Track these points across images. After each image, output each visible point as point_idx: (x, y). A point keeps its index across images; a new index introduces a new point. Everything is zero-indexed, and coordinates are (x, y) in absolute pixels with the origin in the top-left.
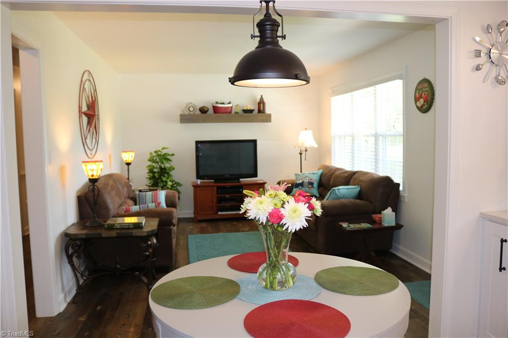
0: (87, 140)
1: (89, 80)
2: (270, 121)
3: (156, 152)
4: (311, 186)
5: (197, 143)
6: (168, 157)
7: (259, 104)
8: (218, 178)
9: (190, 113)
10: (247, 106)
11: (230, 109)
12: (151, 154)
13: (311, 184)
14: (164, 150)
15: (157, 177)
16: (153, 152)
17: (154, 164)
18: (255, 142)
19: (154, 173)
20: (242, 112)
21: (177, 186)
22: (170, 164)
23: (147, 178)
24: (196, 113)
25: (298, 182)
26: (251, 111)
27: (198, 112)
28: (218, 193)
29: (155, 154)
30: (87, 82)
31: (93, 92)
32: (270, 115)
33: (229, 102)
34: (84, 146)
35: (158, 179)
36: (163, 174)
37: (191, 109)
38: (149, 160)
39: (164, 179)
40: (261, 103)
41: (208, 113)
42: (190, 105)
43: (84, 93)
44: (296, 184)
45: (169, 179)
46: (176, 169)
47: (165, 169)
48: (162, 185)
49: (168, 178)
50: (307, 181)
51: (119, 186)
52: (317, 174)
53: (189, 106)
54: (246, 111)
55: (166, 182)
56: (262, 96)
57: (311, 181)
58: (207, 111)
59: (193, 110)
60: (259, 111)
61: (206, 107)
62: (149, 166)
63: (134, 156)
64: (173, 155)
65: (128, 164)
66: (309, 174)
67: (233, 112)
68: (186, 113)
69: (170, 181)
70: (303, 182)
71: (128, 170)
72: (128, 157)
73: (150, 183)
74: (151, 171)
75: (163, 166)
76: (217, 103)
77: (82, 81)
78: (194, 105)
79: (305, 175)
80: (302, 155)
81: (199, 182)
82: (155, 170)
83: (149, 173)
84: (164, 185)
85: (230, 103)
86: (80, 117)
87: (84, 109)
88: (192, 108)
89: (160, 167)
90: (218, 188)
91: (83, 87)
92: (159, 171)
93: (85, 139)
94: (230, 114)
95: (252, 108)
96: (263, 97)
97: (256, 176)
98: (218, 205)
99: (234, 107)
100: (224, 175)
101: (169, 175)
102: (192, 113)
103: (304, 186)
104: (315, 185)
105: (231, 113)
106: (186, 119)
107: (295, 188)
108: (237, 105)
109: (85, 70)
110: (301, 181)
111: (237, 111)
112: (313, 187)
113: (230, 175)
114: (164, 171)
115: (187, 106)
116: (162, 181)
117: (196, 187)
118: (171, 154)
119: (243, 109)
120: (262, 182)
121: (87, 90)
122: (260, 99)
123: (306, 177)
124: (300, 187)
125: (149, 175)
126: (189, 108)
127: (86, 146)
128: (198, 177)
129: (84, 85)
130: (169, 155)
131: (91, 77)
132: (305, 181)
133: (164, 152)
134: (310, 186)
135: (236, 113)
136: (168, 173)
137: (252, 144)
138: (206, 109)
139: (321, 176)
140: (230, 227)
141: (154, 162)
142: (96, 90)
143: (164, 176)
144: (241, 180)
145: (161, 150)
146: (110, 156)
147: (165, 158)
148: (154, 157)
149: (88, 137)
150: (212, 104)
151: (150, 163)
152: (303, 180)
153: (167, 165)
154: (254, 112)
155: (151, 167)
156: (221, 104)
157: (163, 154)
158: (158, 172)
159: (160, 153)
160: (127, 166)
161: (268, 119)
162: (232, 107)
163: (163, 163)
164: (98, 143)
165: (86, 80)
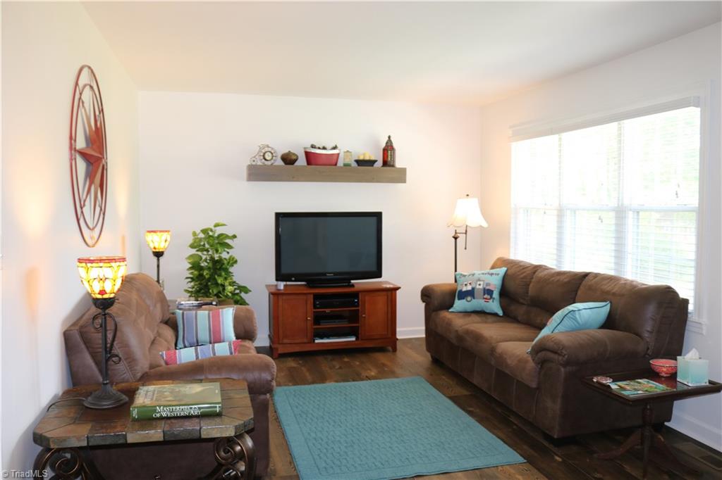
0: (84, 209)
1: (91, 87)
2: (404, 181)
3: (204, 231)
4: (489, 297)
5: (279, 216)
6: (228, 241)
7: (385, 150)
8: (312, 280)
9: (266, 163)
10: (364, 154)
11: (335, 158)
12: (194, 234)
13: (489, 292)
14: (217, 228)
15: (207, 277)
16: (198, 231)
17: (199, 253)
18: (378, 216)
19: (201, 269)
20: (354, 164)
21: (240, 292)
22: (228, 253)
23: (187, 278)
24: (275, 164)
25: (464, 289)
26: (371, 163)
27: (280, 163)
28: (315, 307)
29: (202, 236)
30: (88, 88)
31: (97, 113)
32: (403, 171)
33: (334, 145)
34: (78, 220)
35: (209, 280)
36: (218, 272)
37: (268, 156)
38: (192, 246)
39: (220, 281)
40: (388, 149)
41: (296, 164)
42: (267, 149)
43: (82, 110)
44: (461, 292)
45: (229, 280)
46: (239, 261)
47: (220, 261)
48: (215, 292)
49: (226, 279)
50: (481, 287)
51: (148, 302)
52: (498, 274)
53: (263, 151)
54: (360, 163)
55: (223, 286)
56: (389, 137)
57: (488, 288)
58: (296, 160)
59: (272, 159)
60: (385, 163)
61: (294, 154)
62: (192, 256)
63: (169, 239)
64: (235, 237)
65: (158, 255)
66: (483, 274)
67: (340, 163)
68: (259, 163)
69: (230, 285)
70: (473, 289)
71: (158, 266)
72: (158, 241)
73: (193, 288)
74: (196, 266)
75: (216, 257)
76: (313, 147)
77: (77, 84)
78: (272, 149)
79: (476, 276)
80: (458, 240)
81: (281, 285)
82: (203, 264)
83: (191, 268)
84: (220, 292)
85: (335, 148)
86: (72, 159)
87: (81, 144)
88: (270, 154)
89: (212, 259)
90: (316, 297)
91: (80, 98)
92: (210, 265)
93: (82, 208)
94: (334, 167)
95: (373, 158)
96: (392, 139)
97: (379, 275)
98: (315, 327)
99: (341, 156)
100: (324, 274)
101: (228, 273)
102: (269, 163)
103: (475, 296)
104: (496, 295)
105: (336, 165)
106: (259, 172)
107: (459, 299)
108: (348, 151)
109: (83, 64)
110: (469, 288)
111: (347, 161)
112: (491, 297)
113: (335, 274)
114: (219, 267)
115: (260, 151)
116: (217, 284)
117: (275, 295)
118: (230, 235)
119: (357, 159)
120: (391, 286)
121: (86, 105)
122: (387, 143)
123: (479, 280)
124: (469, 298)
125: (192, 273)
126: (264, 154)
127: (82, 221)
128: (280, 277)
129: (81, 94)
130: (227, 237)
131: (94, 82)
132: (478, 287)
133: (219, 231)
134: (486, 296)
135: (345, 165)
136: (226, 270)
137: (374, 219)
138: (294, 157)
139: (505, 278)
140: (340, 368)
141: (202, 250)
142: (102, 110)
143: (220, 275)
144: (352, 281)
145: (213, 228)
146: (123, 238)
147: (221, 242)
148: (201, 240)
149: (87, 203)
150: (305, 148)
151: (193, 251)
152: (473, 285)
153: (225, 255)
154: (376, 165)
155: (197, 259)
156: (319, 148)
157: (216, 235)
158: (209, 268)
159: (211, 234)
160: (155, 259)
161: (401, 176)
162: (338, 154)
163: (217, 251)
164: (104, 214)
165: (85, 86)
